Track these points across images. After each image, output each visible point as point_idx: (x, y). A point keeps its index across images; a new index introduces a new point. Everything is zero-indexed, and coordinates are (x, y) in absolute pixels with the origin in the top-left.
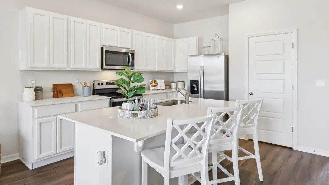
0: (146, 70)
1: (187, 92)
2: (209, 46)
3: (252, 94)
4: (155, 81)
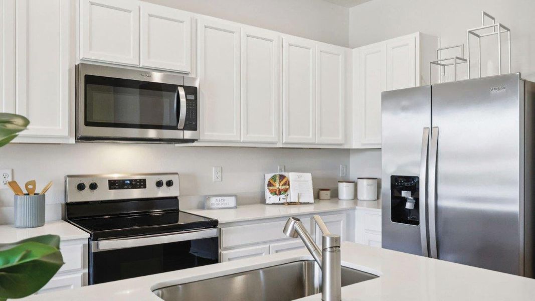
0: (243, 142)
1: (328, 245)
2: (461, 56)
4: (282, 177)
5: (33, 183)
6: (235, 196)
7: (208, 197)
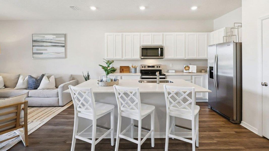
3: (266, 85)
4: (188, 66)
5: (135, 66)
6: (175, 70)
7: (168, 70)
